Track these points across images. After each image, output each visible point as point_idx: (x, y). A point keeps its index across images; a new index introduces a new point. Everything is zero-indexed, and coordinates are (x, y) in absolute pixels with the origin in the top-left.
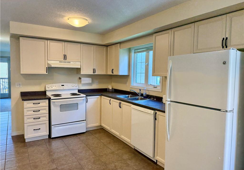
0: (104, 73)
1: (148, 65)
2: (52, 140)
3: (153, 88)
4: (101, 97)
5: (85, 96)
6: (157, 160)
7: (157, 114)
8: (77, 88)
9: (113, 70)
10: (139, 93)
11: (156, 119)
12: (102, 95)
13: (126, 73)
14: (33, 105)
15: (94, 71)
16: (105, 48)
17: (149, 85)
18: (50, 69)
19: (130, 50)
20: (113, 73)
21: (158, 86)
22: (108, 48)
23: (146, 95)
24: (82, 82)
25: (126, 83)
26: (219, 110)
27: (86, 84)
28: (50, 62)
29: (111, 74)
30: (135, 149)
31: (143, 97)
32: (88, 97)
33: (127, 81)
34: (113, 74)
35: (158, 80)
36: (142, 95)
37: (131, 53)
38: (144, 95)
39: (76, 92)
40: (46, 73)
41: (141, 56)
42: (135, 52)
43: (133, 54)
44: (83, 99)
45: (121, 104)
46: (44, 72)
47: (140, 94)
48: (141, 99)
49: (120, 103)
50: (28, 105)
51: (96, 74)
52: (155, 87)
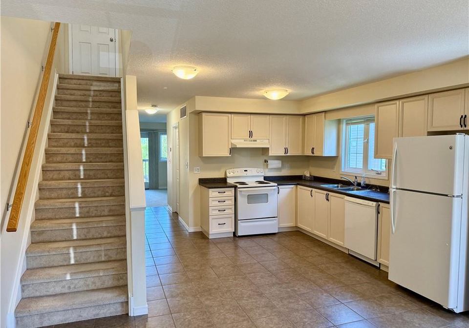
0: (299, 153)
1: (368, 142)
2: (237, 238)
3: (375, 174)
4: (297, 187)
5: (276, 184)
6: (380, 264)
7: (380, 206)
8: (263, 174)
9: (313, 149)
10: (354, 182)
11: (379, 213)
12: (298, 184)
13: (333, 154)
14: (219, 194)
15: (286, 150)
16: (301, 118)
17: (370, 170)
18: (234, 150)
19: (339, 122)
20: (313, 153)
21: (383, 172)
22: (306, 118)
23: (365, 184)
24: (270, 167)
25: (333, 168)
26: (447, 195)
27: (274, 169)
28: (233, 141)
29: (311, 155)
30: (349, 254)
31: (360, 188)
32: (280, 187)
33: (335, 165)
34: (313, 155)
35: (383, 164)
36: (359, 184)
37: (341, 125)
38: (362, 184)
39: (262, 179)
40: (229, 155)
41: (357, 130)
42: (347, 124)
43: (344, 126)
44: (274, 189)
45: (329, 196)
46: (227, 154)
47: (356, 183)
48: (357, 190)
49: (327, 195)
50: (213, 193)
51: (288, 155)
52: (378, 174)
